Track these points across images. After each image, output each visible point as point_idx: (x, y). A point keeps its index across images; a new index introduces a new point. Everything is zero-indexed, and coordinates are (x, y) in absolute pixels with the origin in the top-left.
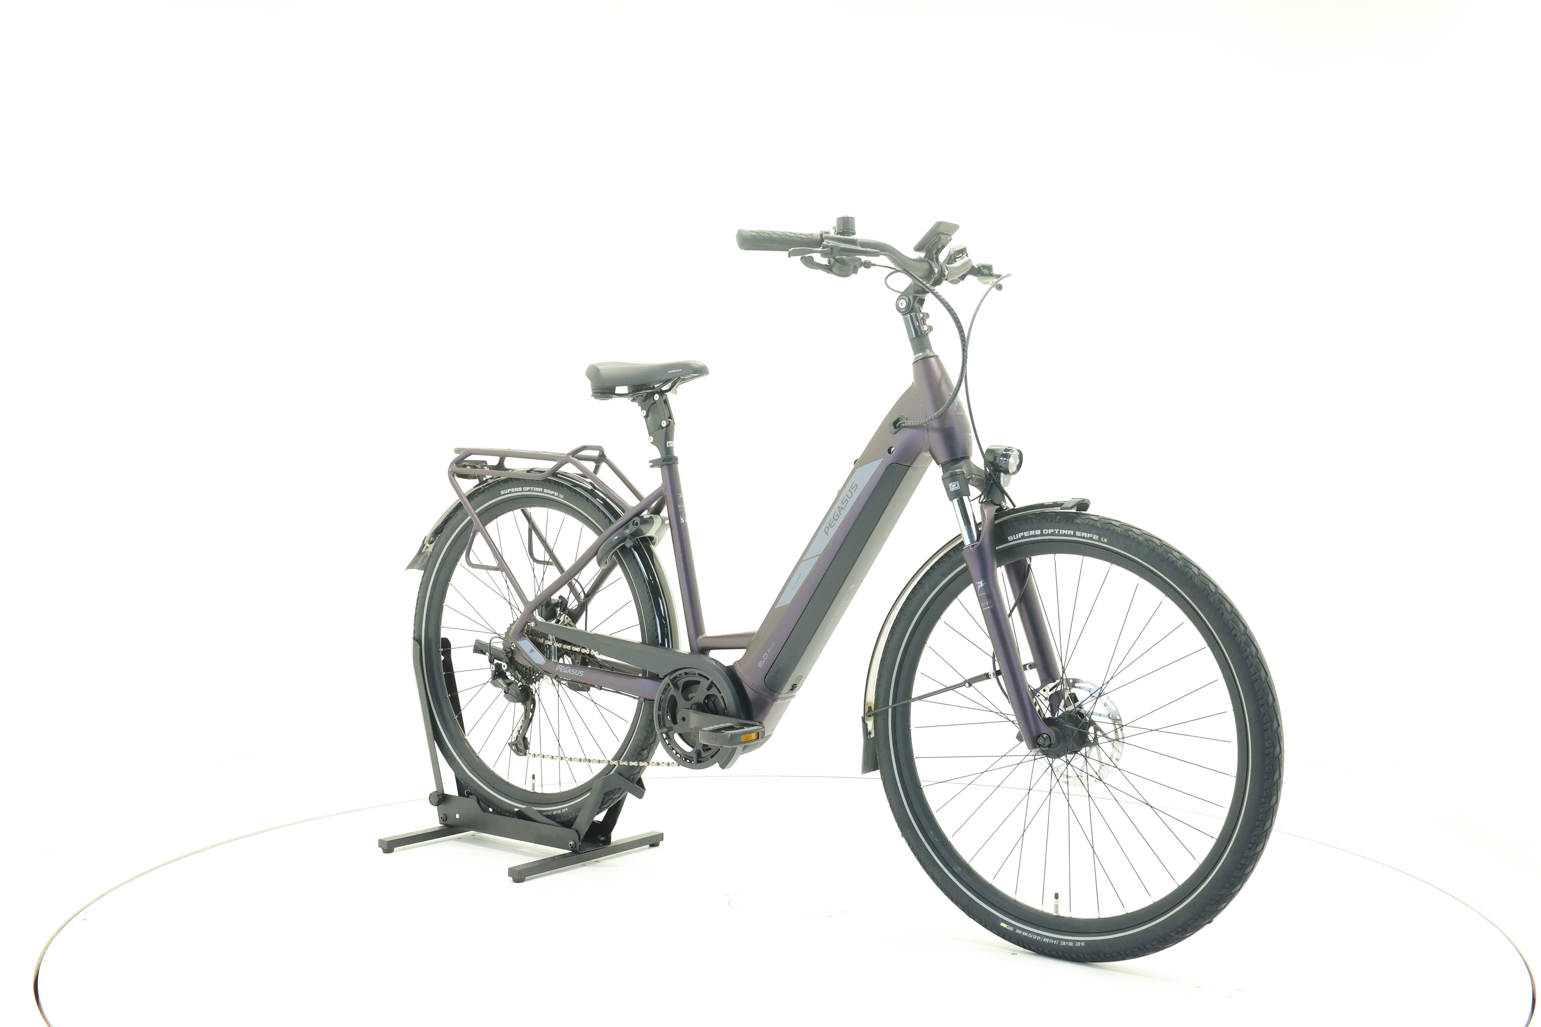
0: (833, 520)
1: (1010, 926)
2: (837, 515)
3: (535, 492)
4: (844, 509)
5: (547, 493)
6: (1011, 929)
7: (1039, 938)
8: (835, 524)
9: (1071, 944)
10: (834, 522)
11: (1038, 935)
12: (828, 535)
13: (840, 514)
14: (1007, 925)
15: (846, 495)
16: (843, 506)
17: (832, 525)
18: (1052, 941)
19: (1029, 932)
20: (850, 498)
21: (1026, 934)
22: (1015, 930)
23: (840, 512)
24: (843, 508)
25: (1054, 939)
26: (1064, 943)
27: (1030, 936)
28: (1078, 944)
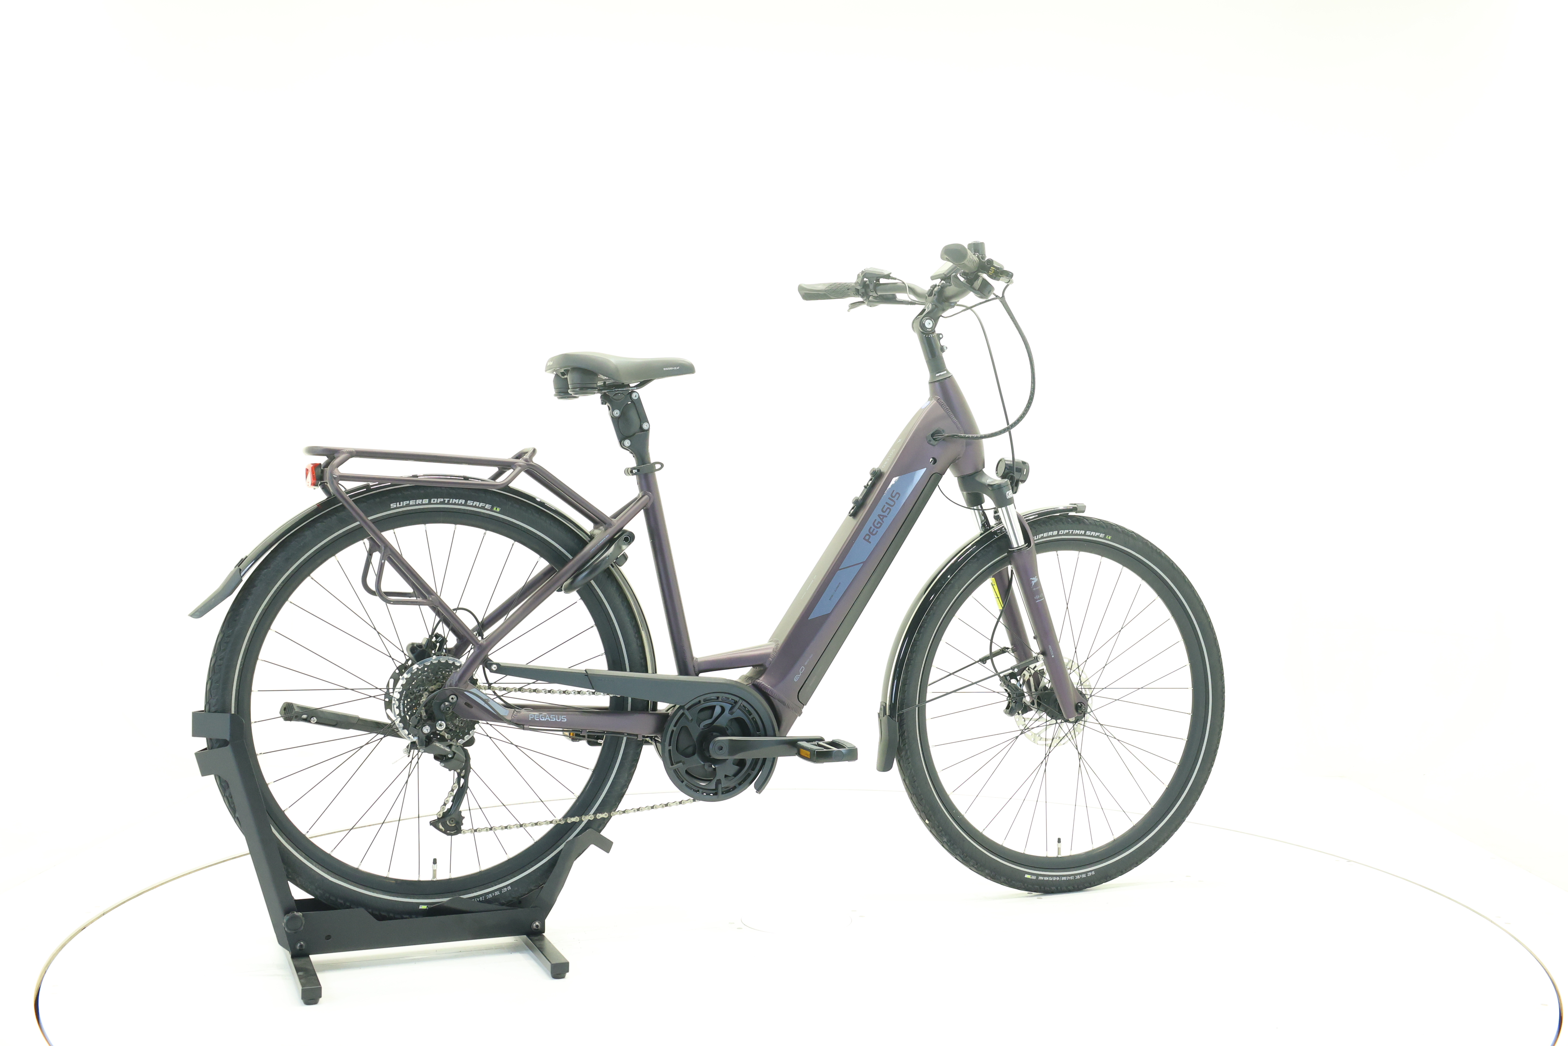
0: (873, 527)
1: (1033, 875)
2: (879, 522)
3: (452, 504)
4: (886, 517)
5: (472, 506)
6: (1034, 878)
7: (1058, 878)
8: (877, 531)
9: (1084, 876)
10: (876, 530)
11: (1056, 876)
12: (870, 542)
13: (883, 522)
14: (1030, 876)
15: (886, 503)
16: (885, 514)
17: (874, 533)
18: (1069, 878)
19: (1048, 876)
20: (892, 506)
21: (1047, 879)
22: (1037, 878)
23: (882, 519)
24: (884, 516)
25: (1070, 876)
26: (1078, 877)
27: (1051, 879)
28: (1090, 874)
